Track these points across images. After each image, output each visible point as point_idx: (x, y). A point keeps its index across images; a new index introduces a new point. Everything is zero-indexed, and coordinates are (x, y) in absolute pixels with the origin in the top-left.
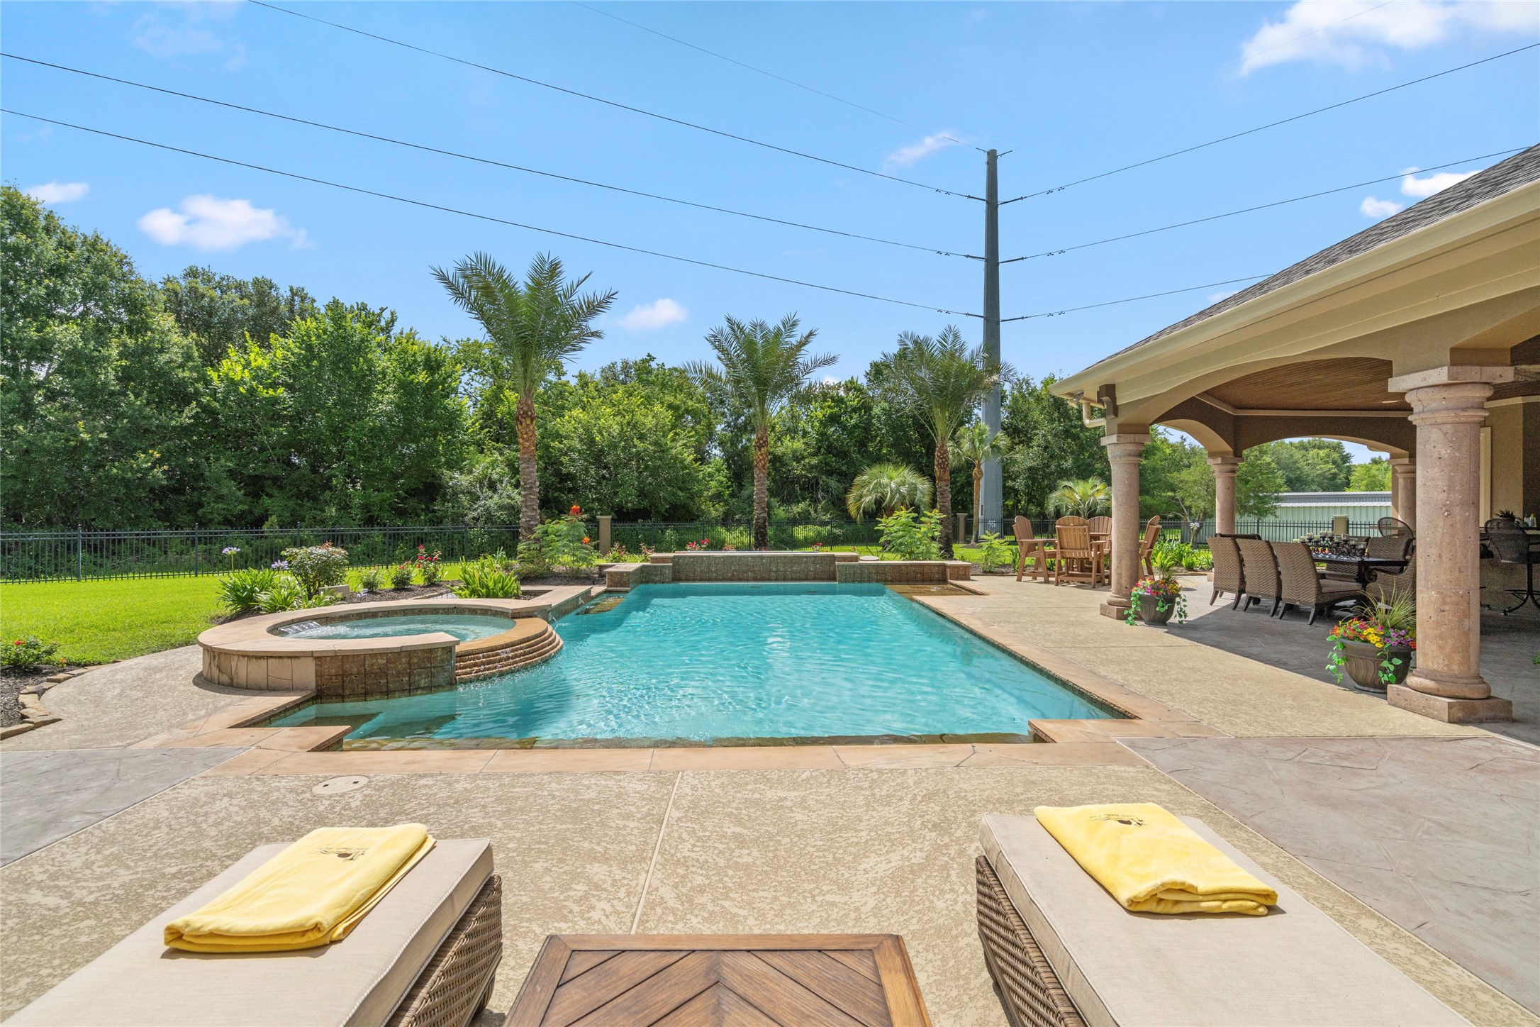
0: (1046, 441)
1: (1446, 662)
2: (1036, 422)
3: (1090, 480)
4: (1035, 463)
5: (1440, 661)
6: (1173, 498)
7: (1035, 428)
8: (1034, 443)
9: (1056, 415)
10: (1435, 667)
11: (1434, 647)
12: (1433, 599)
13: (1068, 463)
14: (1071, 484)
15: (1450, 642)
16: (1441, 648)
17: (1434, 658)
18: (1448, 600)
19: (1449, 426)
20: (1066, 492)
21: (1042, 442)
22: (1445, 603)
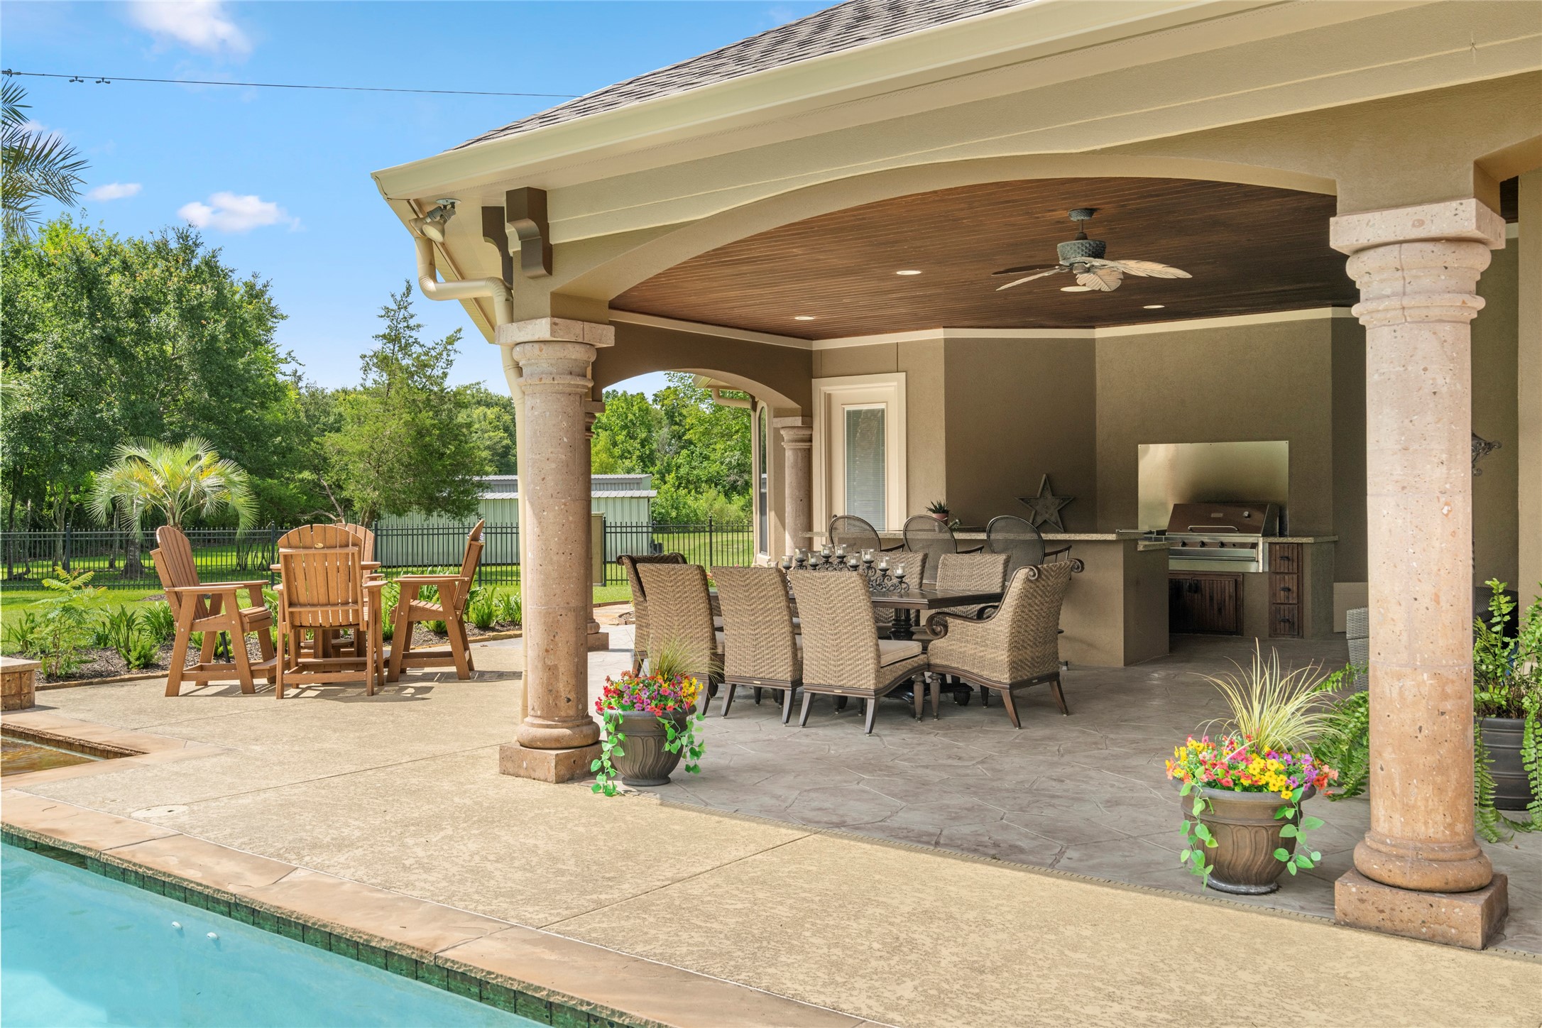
0: (62, 357)
1: (1449, 820)
2: (35, 315)
3: (186, 445)
4: (37, 406)
5: (1439, 818)
6: (317, 484)
7: (31, 328)
8: (36, 361)
9: (85, 302)
10: (1431, 832)
11: (1428, 790)
12: (1425, 691)
13: (111, 409)
14: (143, 453)
15: (1454, 775)
16: (1440, 790)
17: (1429, 812)
18: (1449, 690)
19: (1448, 327)
20: (135, 468)
21: (51, 358)
22: (1445, 696)
